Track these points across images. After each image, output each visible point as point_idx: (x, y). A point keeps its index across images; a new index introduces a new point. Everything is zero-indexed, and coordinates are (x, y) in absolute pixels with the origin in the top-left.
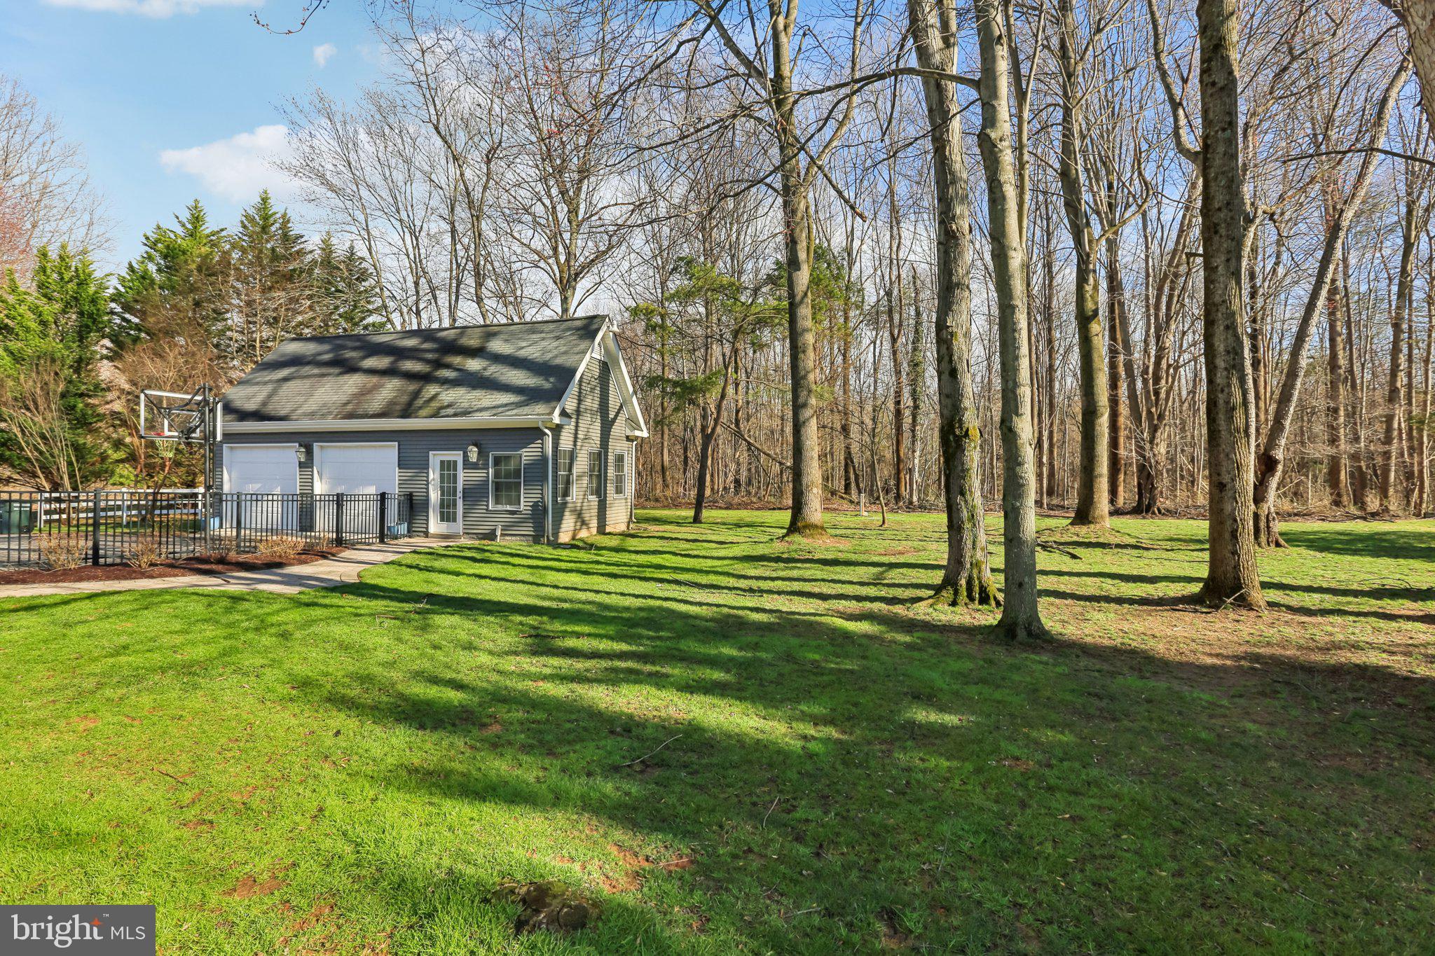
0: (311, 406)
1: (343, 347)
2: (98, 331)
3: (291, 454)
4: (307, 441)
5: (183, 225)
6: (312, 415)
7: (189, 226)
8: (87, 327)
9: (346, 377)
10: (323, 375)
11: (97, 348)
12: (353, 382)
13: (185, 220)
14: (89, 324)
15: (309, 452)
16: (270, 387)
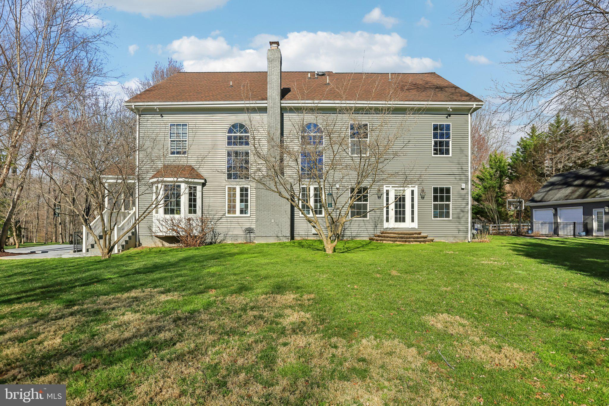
0: (556, 198)
1: (568, 177)
2: (505, 175)
3: (551, 211)
4: (555, 207)
5: (529, 135)
6: (556, 200)
7: (531, 134)
8: (502, 175)
9: (568, 188)
10: (560, 188)
11: (505, 181)
12: (569, 190)
13: (529, 133)
14: (503, 174)
15: (556, 210)
16: (545, 193)
